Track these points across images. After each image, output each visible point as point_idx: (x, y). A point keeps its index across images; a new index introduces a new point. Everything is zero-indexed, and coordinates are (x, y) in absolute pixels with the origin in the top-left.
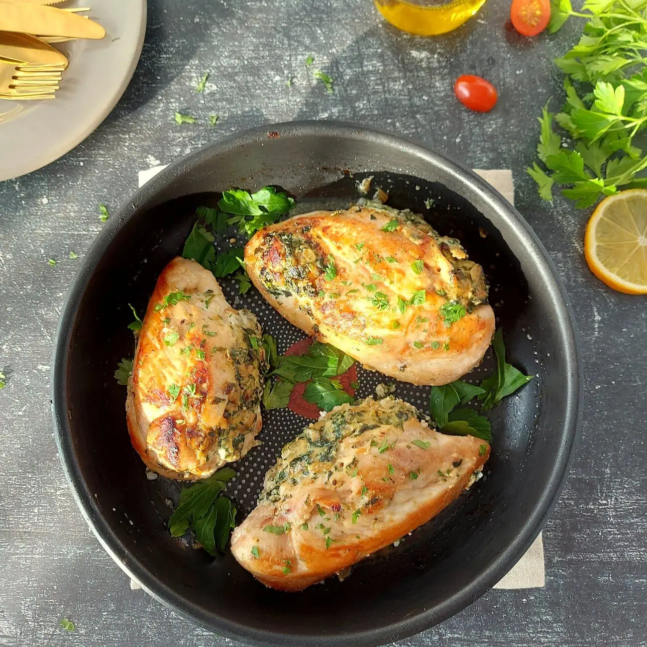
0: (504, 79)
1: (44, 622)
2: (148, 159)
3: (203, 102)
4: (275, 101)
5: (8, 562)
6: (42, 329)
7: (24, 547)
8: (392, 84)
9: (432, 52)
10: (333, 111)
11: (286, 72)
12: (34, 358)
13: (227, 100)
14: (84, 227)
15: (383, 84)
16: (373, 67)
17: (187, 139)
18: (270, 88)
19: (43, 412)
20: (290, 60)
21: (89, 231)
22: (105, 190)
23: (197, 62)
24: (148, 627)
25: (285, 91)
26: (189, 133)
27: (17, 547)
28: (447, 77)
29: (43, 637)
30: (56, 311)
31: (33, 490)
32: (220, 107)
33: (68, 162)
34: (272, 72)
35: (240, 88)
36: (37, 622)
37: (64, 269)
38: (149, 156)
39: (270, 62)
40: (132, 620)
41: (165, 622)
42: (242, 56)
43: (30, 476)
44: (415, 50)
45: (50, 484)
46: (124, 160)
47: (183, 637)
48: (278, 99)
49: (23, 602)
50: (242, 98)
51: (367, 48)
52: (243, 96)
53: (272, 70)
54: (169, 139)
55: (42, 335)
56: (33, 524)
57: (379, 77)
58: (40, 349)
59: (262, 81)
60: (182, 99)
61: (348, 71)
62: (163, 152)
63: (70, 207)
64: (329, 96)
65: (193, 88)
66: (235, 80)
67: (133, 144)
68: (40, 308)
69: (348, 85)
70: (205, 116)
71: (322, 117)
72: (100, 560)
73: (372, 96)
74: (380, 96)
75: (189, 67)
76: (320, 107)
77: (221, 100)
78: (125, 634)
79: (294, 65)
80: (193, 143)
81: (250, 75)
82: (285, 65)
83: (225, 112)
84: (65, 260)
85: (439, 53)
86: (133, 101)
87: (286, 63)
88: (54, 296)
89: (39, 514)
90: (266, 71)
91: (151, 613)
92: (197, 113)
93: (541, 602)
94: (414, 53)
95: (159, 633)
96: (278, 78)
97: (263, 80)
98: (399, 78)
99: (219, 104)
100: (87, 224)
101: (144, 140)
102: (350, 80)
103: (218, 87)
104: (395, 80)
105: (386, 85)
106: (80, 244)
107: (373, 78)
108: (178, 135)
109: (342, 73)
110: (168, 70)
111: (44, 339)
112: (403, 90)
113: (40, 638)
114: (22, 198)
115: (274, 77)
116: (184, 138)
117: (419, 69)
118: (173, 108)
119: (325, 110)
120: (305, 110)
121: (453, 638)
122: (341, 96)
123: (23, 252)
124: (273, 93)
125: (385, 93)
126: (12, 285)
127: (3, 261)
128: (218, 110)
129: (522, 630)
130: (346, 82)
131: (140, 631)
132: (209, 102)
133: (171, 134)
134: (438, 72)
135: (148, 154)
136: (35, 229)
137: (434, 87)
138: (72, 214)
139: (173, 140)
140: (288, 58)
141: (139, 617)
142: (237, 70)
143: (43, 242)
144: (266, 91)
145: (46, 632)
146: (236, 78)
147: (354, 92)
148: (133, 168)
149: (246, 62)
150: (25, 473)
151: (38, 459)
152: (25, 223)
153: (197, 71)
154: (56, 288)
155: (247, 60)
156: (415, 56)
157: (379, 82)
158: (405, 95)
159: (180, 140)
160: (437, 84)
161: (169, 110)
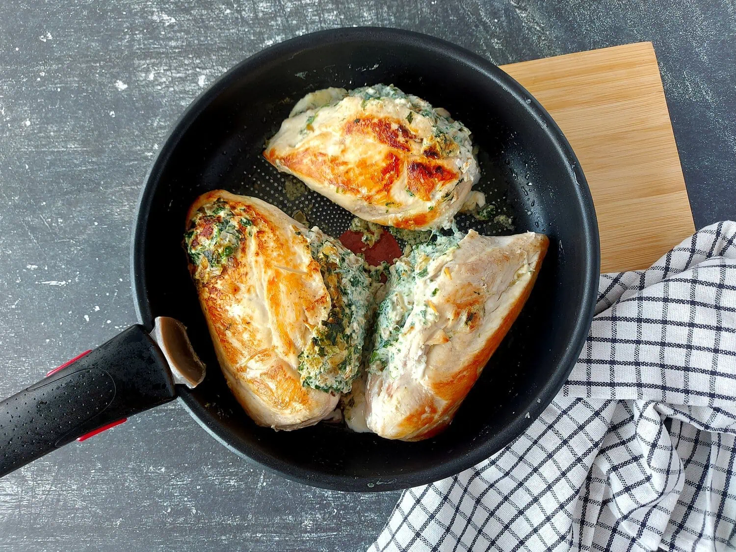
0: (421, 9)
1: (42, 480)
2: (117, 84)
3: (163, 33)
4: (226, 31)
6: (29, 234)
8: (326, 15)
10: (277, 38)
11: (235, 6)
12: (23, 259)
13: (184, 31)
15: (318, 15)
17: (151, 66)
19: (33, 305)
21: (67, 148)
22: (80, 112)
24: (130, 480)
25: (235, 22)
26: (153, 61)
28: (373, 8)
29: (41, 493)
30: (41, 218)
31: (27, 371)
32: (179, 37)
33: (47, 89)
34: (223, 7)
35: (195, 20)
37: (46, 181)
38: (118, 81)
40: (117, 476)
41: (145, 476)
43: (24, 360)
47: (160, 488)
48: (229, 30)
50: (198, 29)
52: (198, 27)
53: (223, 4)
54: (136, 66)
55: (30, 239)
57: (315, 8)
58: (29, 251)
61: (289, 4)
64: (273, 26)
65: (154, 21)
66: (191, 14)
67: (103, 71)
68: (27, 216)
69: (289, 16)
70: (166, 45)
71: (268, 44)
73: (310, 26)
74: (317, 26)
75: (150, 3)
76: (266, 36)
78: (111, 487)
80: (156, 68)
81: (204, 9)
83: (183, 42)
86: (102, 34)
90: (218, 5)
91: (133, 469)
95: (140, 485)
96: (228, 11)
97: (216, 13)
98: (333, 10)
99: (178, 34)
101: (114, 67)
102: (291, 12)
103: (176, 20)
104: (330, 11)
105: (322, 15)
106: (60, 159)
107: (310, 10)
108: (142, 62)
109: (284, 6)
110: (132, 7)
111: (31, 242)
112: (336, 20)
113: (38, 495)
114: (7, 122)
116: (148, 65)
118: (138, 39)
119: (270, 38)
120: (252, 38)
122: (284, 26)
124: (225, 24)
125: (321, 23)
128: (177, 40)
130: (287, 14)
131: (123, 485)
133: (136, 62)
134: (366, 3)
135: (117, 79)
136: (20, 148)
137: (363, 17)
138: (52, 133)
139: (139, 67)
141: (122, 473)
142: (193, 5)
144: (219, 23)
146: (192, 12)
147: (294, 22)
148: (104, 92)
150: (19, 357)
151: (30, 345)
152: (12, 143)
153: (158, 6)
154: (40, 198)
157: (315, 13)
158: (338, 24)
159: (145, 66)
160: (365, 14)
161: (134, 40)
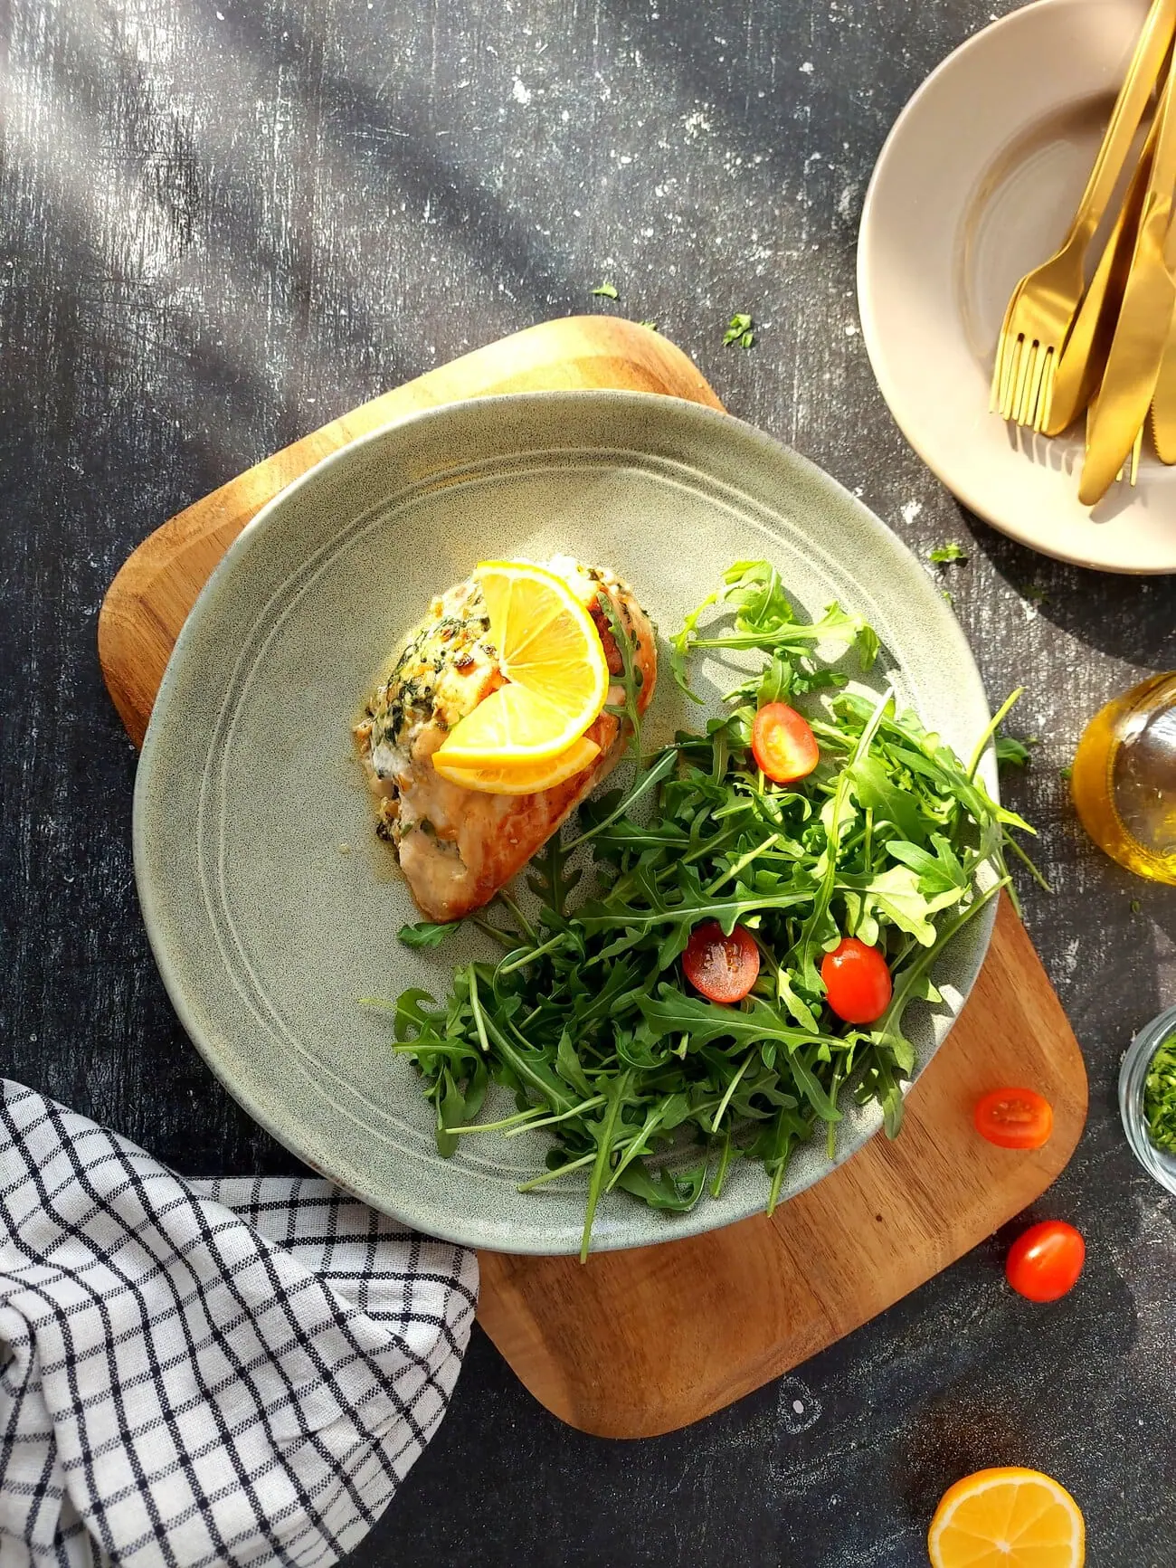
5: (260, 266)
7: (284, 291)
9: (1075, 976)
14: (805, 396)
16: (1055, 877)
18: (1026, 707)
20: (1071, 743)
23: (1074, 588)
27: (284, 281)
36: (164, 314)
39: (1068, 709)
42: (1082, 663)
44: (1078, 949)
45: (386, 337)
46: (915, 464)
49: (196, 289)
51: (1085, 869)
56: (321, 308)
59: (1038, 695)
60: (1013, 562)
62: (926, 529)
63: (838, 372)
72: (261, 416)
77: (1009, 627)
79: (1063, 748)
82: (1062, 734)
84: (751, 364)
85: (1072, 987)
87: (1067, 736)
88: (692, 346)
89: (337, 317)
92: (989, 586)
93: (188, 1119)
94: (1074, 946)
100: (810, 401)
115: (1043, 716)
117: (1048, 954)
121: (134, 980)
123: (766, 293)
126: (712, 274)
127: (752, 259)
129: (145, 1087)
132: (1007, 607)
140: (1074, 740)
143: (782, 325)
145: (149, 327)
149: (1070, 669)
155: (1075, 671)
156: (1070, 947)
